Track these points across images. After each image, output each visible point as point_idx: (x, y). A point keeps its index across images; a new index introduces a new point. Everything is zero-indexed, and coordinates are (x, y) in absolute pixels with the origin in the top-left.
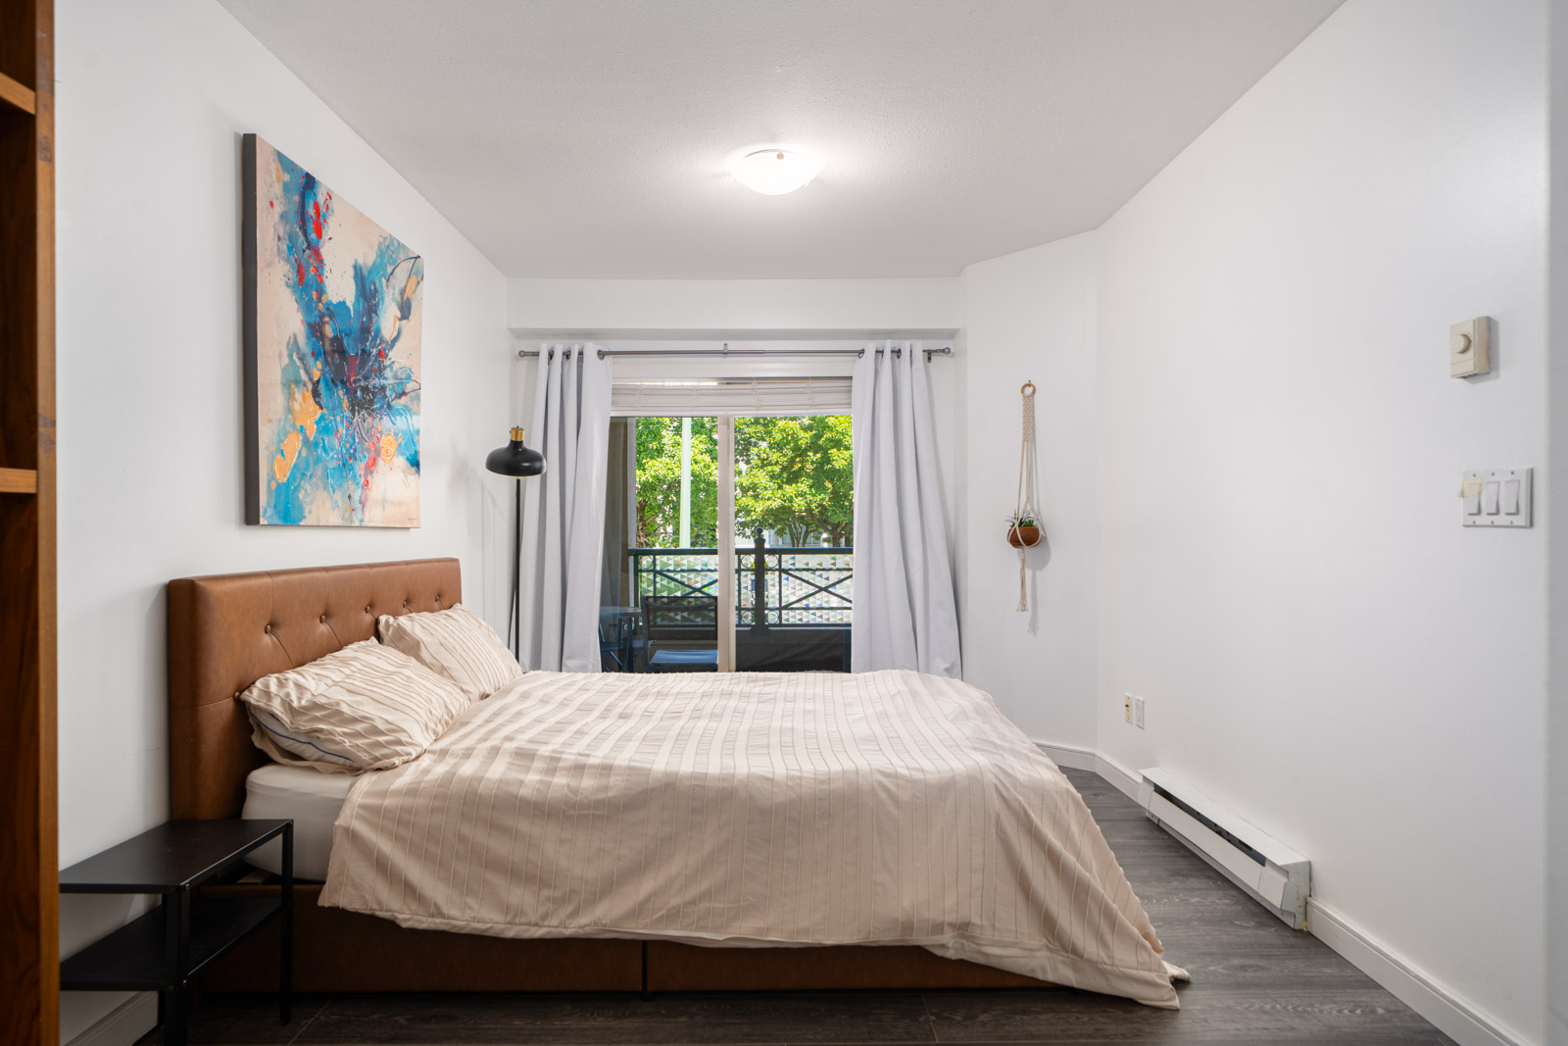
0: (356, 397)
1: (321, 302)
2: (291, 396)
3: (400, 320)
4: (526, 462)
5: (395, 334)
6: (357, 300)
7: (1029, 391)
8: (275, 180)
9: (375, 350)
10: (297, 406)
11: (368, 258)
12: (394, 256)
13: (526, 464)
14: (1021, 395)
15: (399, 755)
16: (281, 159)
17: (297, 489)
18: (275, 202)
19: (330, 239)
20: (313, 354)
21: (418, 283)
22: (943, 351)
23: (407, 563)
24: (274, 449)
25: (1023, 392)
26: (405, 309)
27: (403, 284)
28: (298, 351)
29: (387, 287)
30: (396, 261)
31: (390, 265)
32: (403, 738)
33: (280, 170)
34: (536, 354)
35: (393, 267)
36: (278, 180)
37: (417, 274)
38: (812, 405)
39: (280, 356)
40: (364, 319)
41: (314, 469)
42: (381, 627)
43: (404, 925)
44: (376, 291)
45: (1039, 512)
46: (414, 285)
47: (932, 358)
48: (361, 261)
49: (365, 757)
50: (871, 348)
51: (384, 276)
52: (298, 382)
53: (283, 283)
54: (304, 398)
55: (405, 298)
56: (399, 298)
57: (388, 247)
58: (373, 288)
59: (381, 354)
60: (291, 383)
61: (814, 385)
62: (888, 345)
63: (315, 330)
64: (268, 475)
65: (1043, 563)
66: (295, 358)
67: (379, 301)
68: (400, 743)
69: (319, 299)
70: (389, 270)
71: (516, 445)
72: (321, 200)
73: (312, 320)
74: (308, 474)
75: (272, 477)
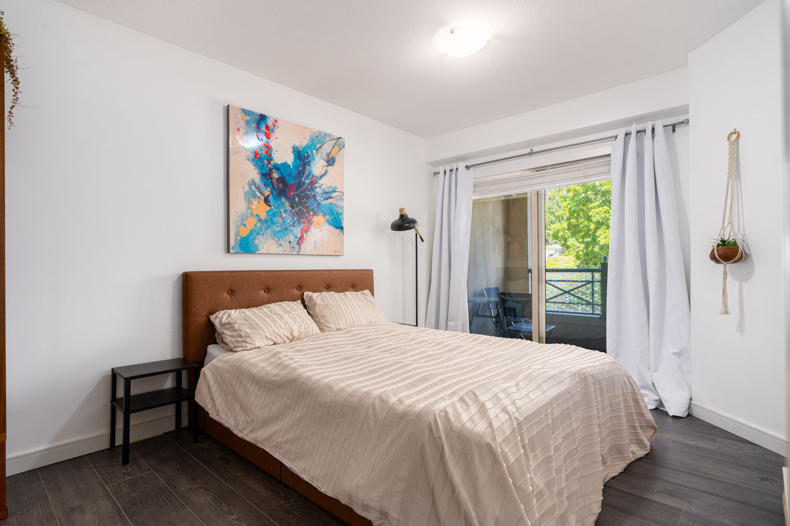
0: (295, 201)
1: (270, 164)
2: (250, 202)
3: (327, 166)
4: (407, 224)
5: (323, 173)
6: (295, 161)
7: (734, 137)
8: (240, 120)
9: (308, 181)
10: (254, 207)
11: (302, 142)
12: (321, 140)
13: (407, 225)
14: (727, 141)
15: (242, 347)
16: (245, 112)
17: (254, 239)
18: (240, 129)
19: (276, 138)
20: (265, 185)
21: (341, 149)
22: (683, 122)
23: (328, 270)
24: (239, 224)
25: (728, 139)
26: (331, 162)
27: (329, 151)
28: (255, 184)
29: (317, 153)
30: (323, 142)
31: (319, 144)
32: (248, 340)
33: (244, 115)
34: (439, 173)
35: (320, 145)
36: (243, 120)
37: (339, 145)
38: (584, 176)
39: (244, 187)
40: (300, 168)
41: (265, 231)
42: (304, 297)
43: (211, 416)
44: (308, 156)
45: (744, 235)
46: (337, 151)
47: (676, 129)
48: (297, 144)
49: (232, 346)
50: (621, 133)
51: (315, 149)
52: (255, 196)
53: (246, 159)
54: (259, 203)
55: (330, 156)
56: (326, 157)
57: (317, 136)
58: (306, 155)
59: (313, 183)
60: (250, 197)
61: (587, 164)
62: (633, 129)
63: (266, 176)
64: (235, 234)
65: (748, 276)
66: (253, 187)
67: (310, 161)
68: (246, 342)
69: (269, 162)
70: (318, 146)
71: (402, 216)
72: (270, 123)
73: (264, 172)
74: (261, 233)
75: (237, 235)
